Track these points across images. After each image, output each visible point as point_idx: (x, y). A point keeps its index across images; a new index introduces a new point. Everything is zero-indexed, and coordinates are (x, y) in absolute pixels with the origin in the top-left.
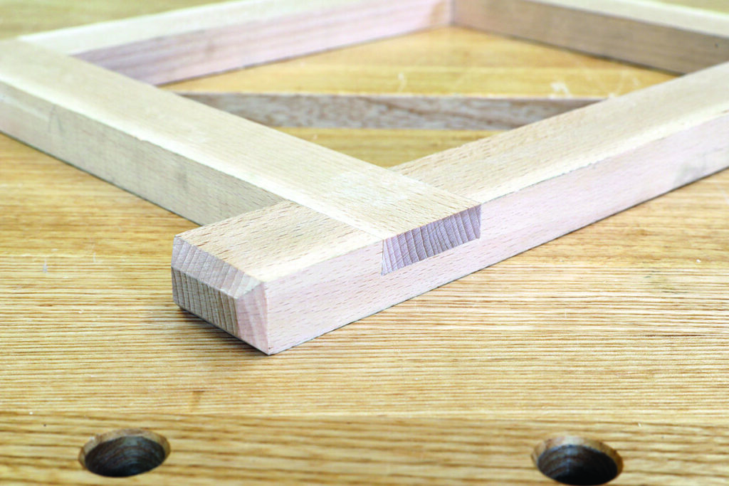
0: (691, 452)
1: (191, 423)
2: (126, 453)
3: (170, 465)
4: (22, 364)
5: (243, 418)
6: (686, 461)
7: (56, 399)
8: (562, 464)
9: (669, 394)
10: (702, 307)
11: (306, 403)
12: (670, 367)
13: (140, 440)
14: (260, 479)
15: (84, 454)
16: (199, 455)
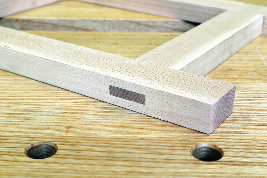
0: (248, 149)
1: (65, 139)
2: (42, 150)
3: (58, 155)
4: (3, 118)
5: (84, 137)
6: (247, 152)
7: (16, 131)
8: (201, 154)
9: (241, 128)
10: (252, 97)
11: (108, 132)
12: (240, 118)
13: (47, 145)
14: (91, 159)
15: (26, 150)
16: (69, 151)
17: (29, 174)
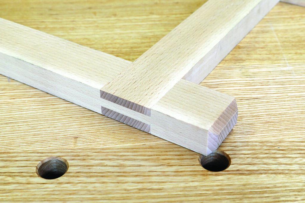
0: (255, 154)
1: (75, 153)
3: (69, 173)
4: (8, 129)
5: (94, 149)
6: (253, 158)
7: (23, 145)
9: (247, 127)
11: (116, 140)
12: (248, 115)
14: (102, 176)
15: (38, 169)
16: (79, 167)
17: (44, 198)
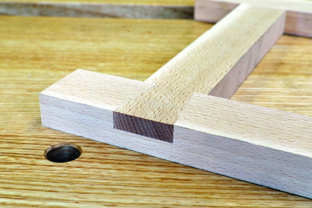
2: (64, 153)
13: (69, 147)
